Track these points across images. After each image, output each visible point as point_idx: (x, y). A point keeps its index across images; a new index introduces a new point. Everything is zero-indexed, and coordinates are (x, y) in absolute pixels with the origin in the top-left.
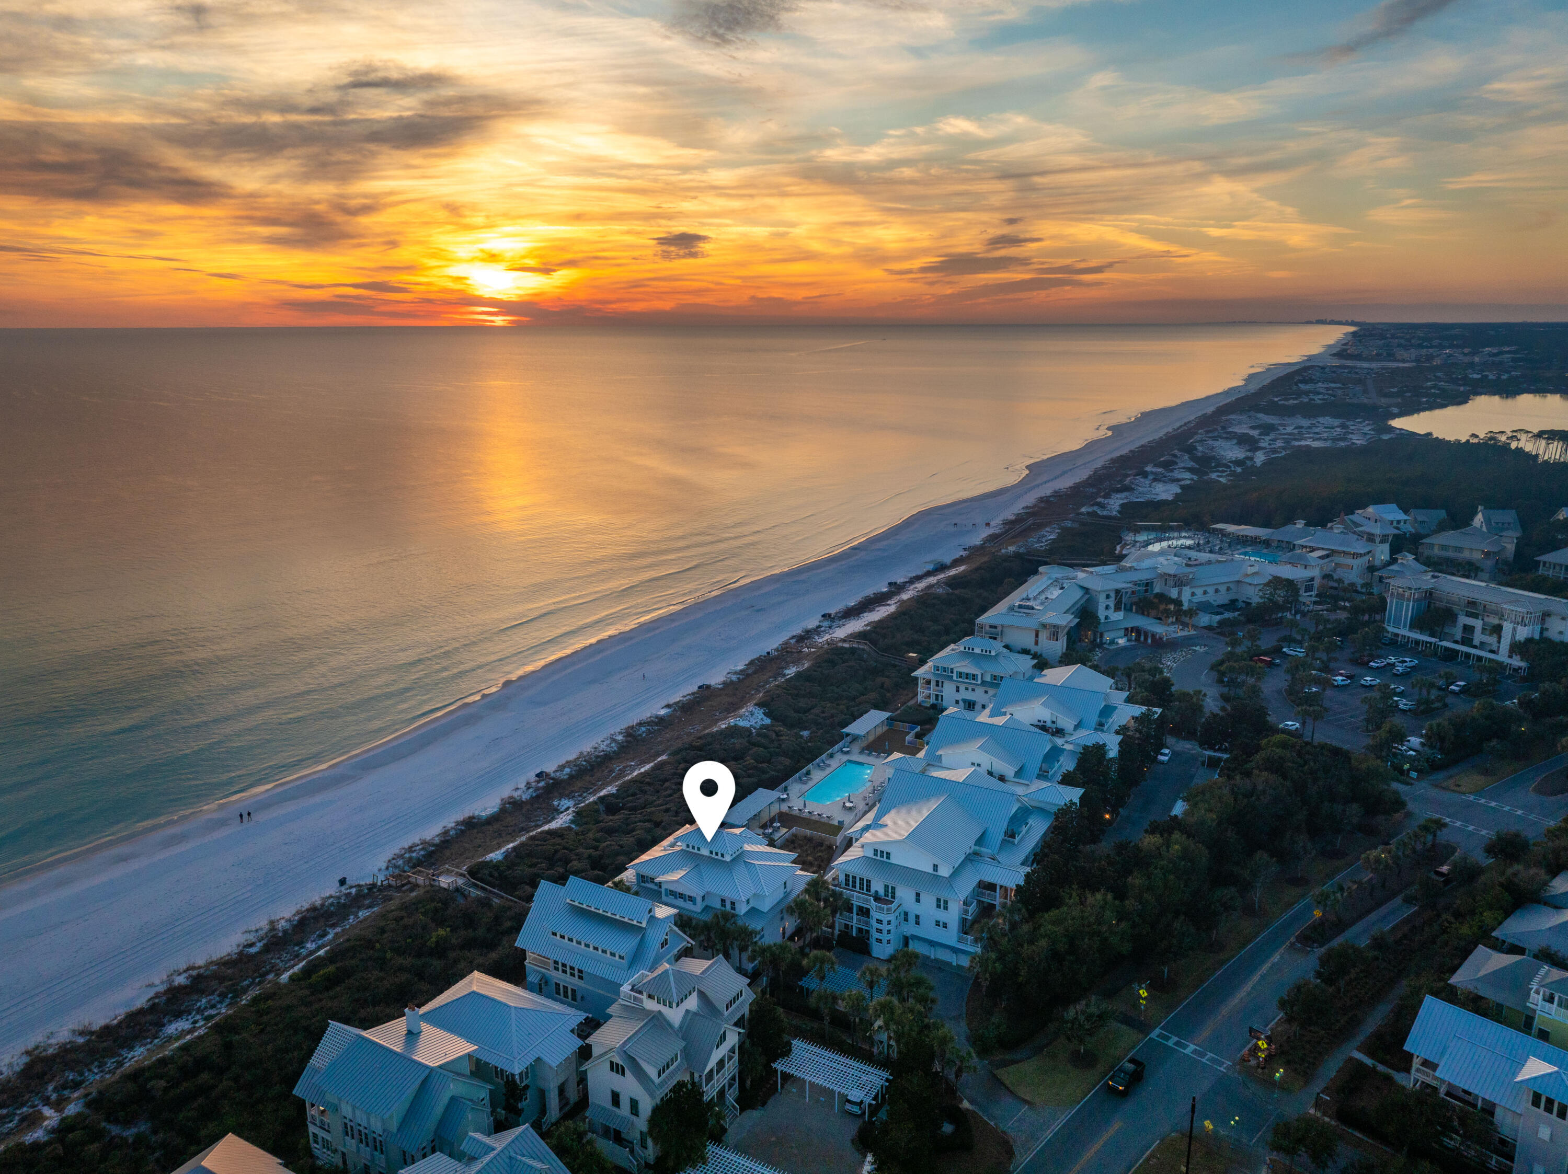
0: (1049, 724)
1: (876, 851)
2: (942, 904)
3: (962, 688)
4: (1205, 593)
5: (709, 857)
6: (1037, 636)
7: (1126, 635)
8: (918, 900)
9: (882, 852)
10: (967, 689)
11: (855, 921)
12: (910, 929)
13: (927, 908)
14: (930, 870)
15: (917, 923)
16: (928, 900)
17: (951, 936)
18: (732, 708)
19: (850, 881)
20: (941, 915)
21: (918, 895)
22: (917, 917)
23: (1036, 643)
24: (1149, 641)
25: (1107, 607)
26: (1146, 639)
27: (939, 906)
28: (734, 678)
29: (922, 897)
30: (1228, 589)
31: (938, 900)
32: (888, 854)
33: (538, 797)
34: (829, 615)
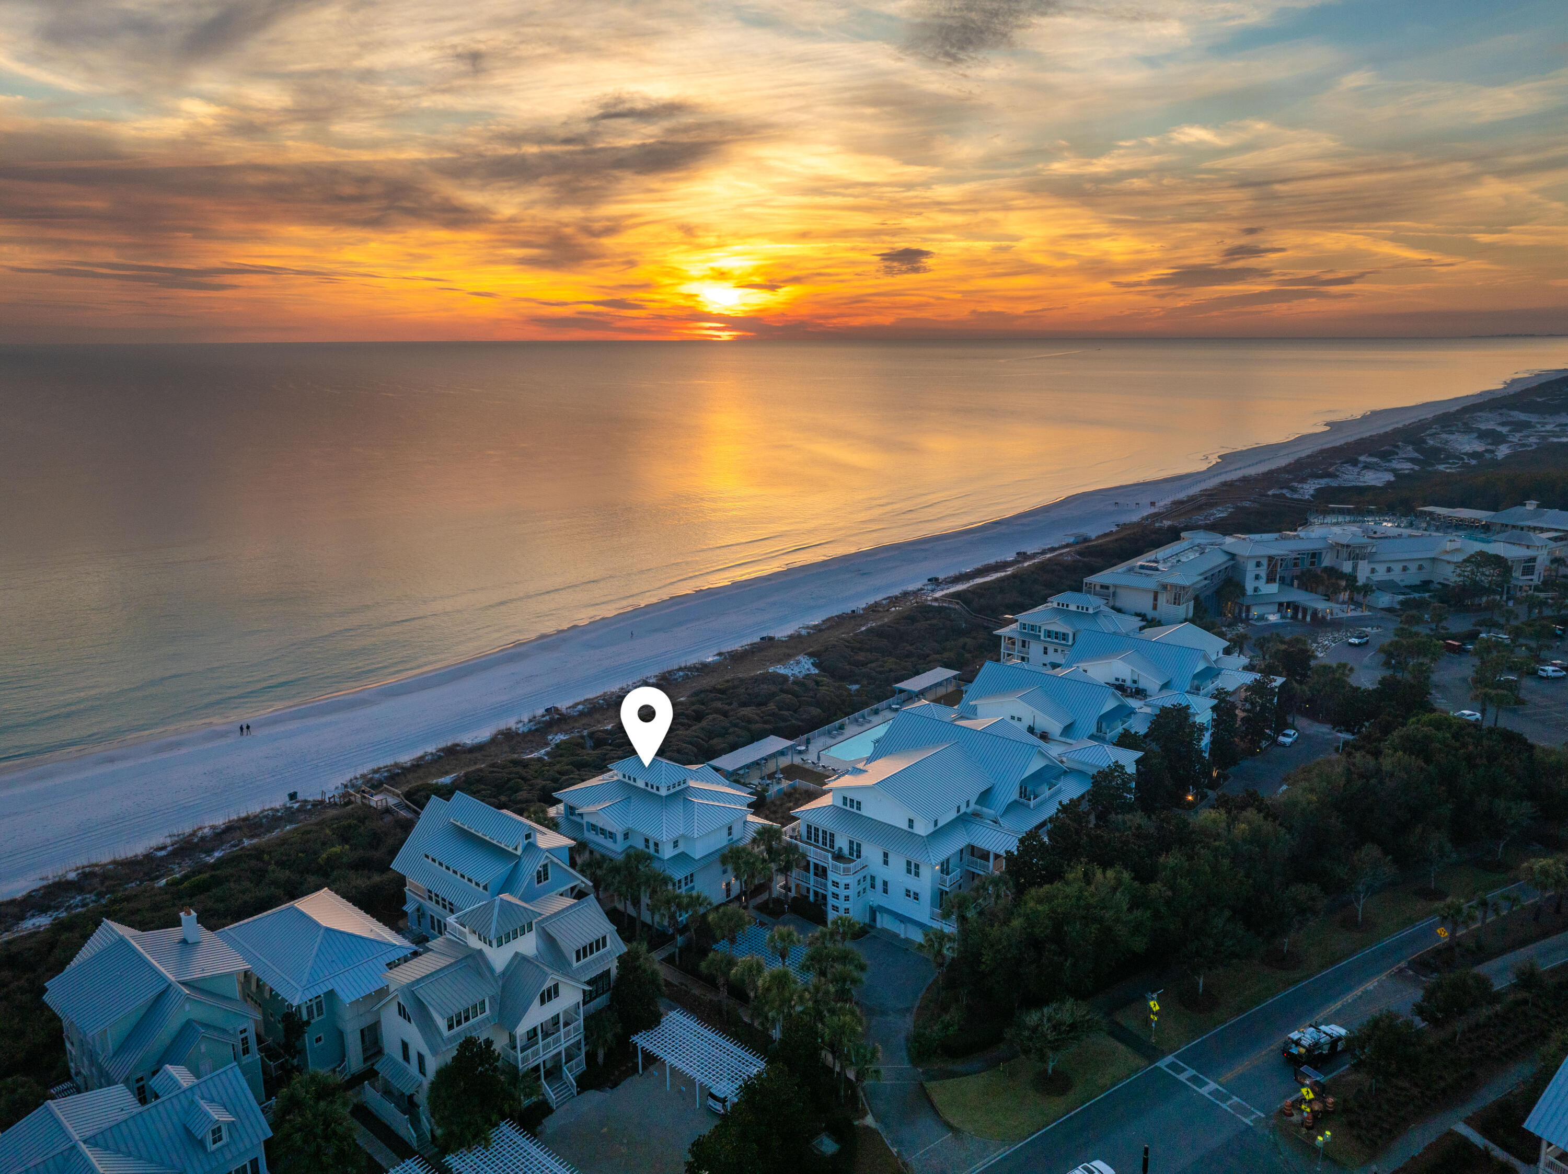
0: (1129, 683)
1: (845, 798)
2: (913, 869)
3: (1051, 650)
4: (1389, 570)
5: (645, 790)
6: (1155, 599)
7: (1279, 611)
8: (886, 862)
9: (852, 801)
10: (1056, 651)
11: (812, 883)
12: (876, 898)
13: (895, 873)
14: (905, 826)
15: (885, 891)
16: (898, 863)
17: (923, 912)
18: (783, 659)
19: (812, 833)
20: (911, 883)
21: (886, 855)
22: (885, 883)
23: (1155, 607)
24: (1308, 619)
25: (1257, 577)
26: (1304, 617)
27: (909, 871)
28: (804, 632)
29: (890, 860)
30: (1420, 568)
31: (909, 863)
32: (859, 803)
33: (537, 730)
34: (936, 579)
